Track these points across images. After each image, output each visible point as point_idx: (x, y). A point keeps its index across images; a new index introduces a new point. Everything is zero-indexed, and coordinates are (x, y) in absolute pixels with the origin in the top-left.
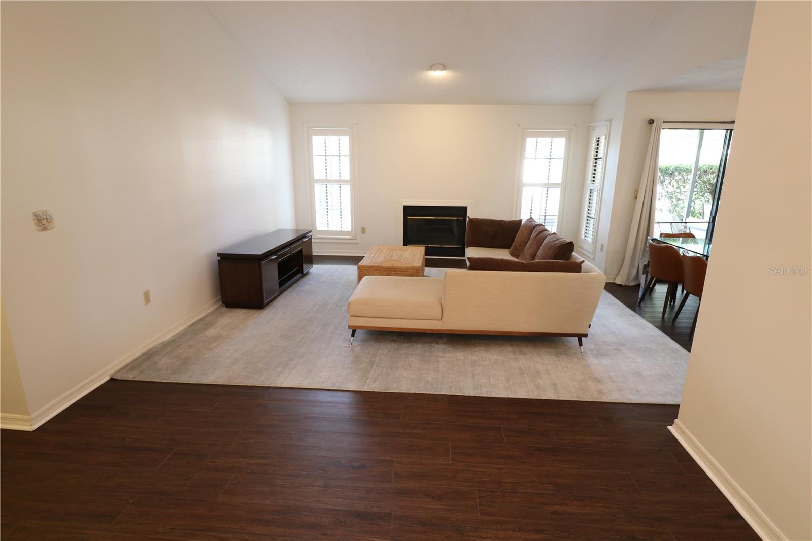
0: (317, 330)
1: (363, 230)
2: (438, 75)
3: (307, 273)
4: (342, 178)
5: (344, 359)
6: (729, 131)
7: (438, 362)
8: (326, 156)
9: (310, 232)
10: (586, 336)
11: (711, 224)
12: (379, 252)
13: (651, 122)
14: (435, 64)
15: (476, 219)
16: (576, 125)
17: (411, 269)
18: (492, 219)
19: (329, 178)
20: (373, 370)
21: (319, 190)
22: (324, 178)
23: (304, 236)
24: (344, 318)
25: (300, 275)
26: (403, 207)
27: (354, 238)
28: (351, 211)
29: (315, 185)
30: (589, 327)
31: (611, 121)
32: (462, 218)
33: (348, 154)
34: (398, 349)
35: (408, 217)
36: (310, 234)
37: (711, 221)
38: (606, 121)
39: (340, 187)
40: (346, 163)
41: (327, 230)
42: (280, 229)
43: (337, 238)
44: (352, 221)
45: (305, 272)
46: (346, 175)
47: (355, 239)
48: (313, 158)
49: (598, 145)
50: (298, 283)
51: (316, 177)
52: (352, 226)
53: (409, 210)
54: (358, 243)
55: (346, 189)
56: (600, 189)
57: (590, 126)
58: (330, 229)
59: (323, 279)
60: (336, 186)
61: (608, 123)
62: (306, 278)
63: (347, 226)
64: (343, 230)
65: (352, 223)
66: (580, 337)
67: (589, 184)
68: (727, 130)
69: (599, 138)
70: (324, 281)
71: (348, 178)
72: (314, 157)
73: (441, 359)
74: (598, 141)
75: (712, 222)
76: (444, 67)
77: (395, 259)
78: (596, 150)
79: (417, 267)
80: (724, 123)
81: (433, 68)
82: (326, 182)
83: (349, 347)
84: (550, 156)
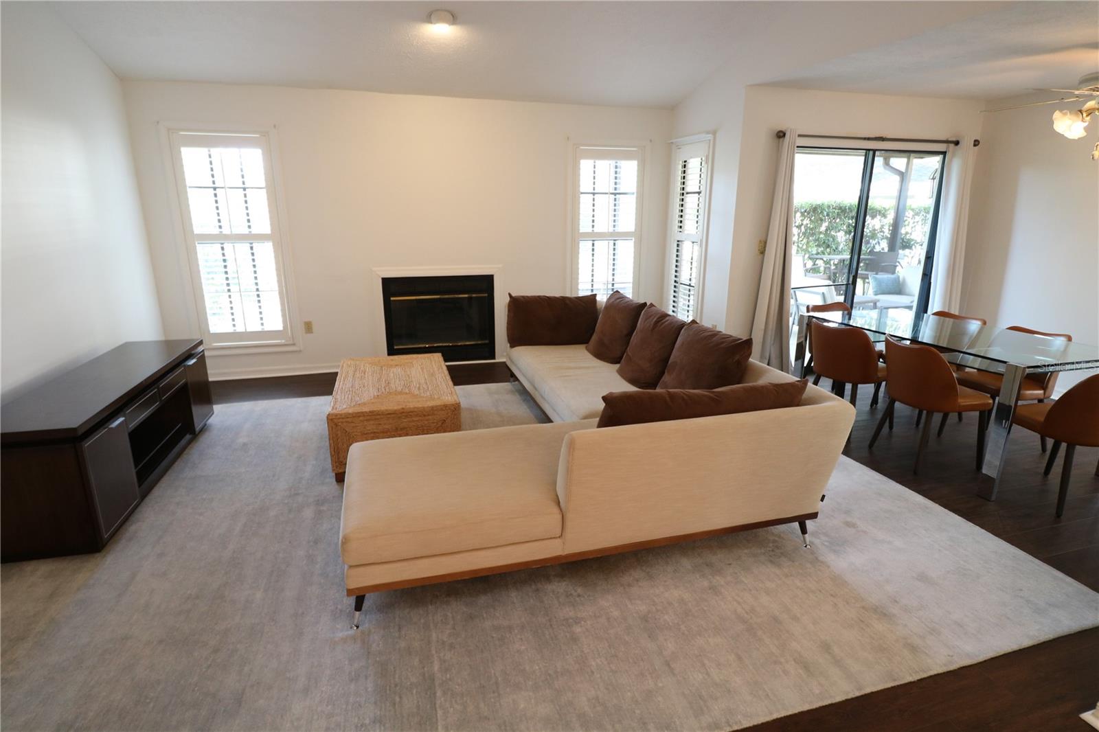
0: (259, 595)
1: (308, 327)
2: (441, 32)
3: (204, 429)
4: (255, 231)
5: (352, 686)
6: (871, 153)
7: (574, 639)
8: (215, 189)
9: (201, 343)
10: (814, 516)
11: (851, 287)
12: (358, 375)
13: (781, 135)
14: (438, 10)
15: (523, 297)
16: (651, 141)
17: (442, 410)
18: (547, 295)
19: (226, 231)
20: (440, 713)
21: (207, 255)
22: (216, 231)
23: (189, 355)
24: (316, 542)
25: (188, 437)
26: (380, 281)
27: (291, 342)
28: (281, 293)
29: (197, 244)
30: (822, 500)
31: (714, 133)
32: (486, 295)
33: (263, 185)
34: (471, 617)
35: (392, 299)
36: (200, 349)
37: (850, 282)
38: (708, 133)
39: (252, 248)
40: (260, 202)
41: (232, 331)
42: (126, 343)
43: (256, 346)
44: (283, 310)
45: (197, 429)
46: (263, 225)
47: (294, 344)
48: (186, 192)
49: (684, 172)
50: (184, 456)
51: (197, 230)
52: (284, 322)
53: (391, 286)
54: (300, 351)
55: (266, 252)
56: (701, 241)
57: (672, 143)
58: (240, 328)
59: (241, 440)
60: (243, 248)
61: (710, 137)
62: (204, 441)
63: (274, 321)
64: (266, 330)
65: (284, 316)
66: (802, 520)
67: (675, 234)
68: (869, 150)
69: (685, 162)
70: (245, 444)
71: (266, 229)
72: (188, 190)
73: (578, 629)
74: (685, 166)
75: (852, 284)
76: (453, 17)
77: (399, 389)
78: (683, 181)
79: (453, 405)
80: (869, 139)
81: (433, 16)
82: (221, 238)
83: (354, 638)
84: (616, 189)
